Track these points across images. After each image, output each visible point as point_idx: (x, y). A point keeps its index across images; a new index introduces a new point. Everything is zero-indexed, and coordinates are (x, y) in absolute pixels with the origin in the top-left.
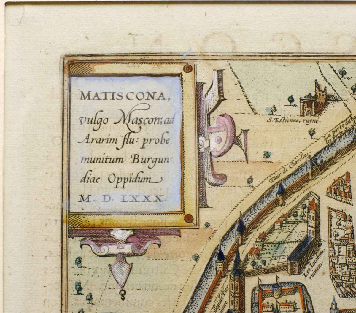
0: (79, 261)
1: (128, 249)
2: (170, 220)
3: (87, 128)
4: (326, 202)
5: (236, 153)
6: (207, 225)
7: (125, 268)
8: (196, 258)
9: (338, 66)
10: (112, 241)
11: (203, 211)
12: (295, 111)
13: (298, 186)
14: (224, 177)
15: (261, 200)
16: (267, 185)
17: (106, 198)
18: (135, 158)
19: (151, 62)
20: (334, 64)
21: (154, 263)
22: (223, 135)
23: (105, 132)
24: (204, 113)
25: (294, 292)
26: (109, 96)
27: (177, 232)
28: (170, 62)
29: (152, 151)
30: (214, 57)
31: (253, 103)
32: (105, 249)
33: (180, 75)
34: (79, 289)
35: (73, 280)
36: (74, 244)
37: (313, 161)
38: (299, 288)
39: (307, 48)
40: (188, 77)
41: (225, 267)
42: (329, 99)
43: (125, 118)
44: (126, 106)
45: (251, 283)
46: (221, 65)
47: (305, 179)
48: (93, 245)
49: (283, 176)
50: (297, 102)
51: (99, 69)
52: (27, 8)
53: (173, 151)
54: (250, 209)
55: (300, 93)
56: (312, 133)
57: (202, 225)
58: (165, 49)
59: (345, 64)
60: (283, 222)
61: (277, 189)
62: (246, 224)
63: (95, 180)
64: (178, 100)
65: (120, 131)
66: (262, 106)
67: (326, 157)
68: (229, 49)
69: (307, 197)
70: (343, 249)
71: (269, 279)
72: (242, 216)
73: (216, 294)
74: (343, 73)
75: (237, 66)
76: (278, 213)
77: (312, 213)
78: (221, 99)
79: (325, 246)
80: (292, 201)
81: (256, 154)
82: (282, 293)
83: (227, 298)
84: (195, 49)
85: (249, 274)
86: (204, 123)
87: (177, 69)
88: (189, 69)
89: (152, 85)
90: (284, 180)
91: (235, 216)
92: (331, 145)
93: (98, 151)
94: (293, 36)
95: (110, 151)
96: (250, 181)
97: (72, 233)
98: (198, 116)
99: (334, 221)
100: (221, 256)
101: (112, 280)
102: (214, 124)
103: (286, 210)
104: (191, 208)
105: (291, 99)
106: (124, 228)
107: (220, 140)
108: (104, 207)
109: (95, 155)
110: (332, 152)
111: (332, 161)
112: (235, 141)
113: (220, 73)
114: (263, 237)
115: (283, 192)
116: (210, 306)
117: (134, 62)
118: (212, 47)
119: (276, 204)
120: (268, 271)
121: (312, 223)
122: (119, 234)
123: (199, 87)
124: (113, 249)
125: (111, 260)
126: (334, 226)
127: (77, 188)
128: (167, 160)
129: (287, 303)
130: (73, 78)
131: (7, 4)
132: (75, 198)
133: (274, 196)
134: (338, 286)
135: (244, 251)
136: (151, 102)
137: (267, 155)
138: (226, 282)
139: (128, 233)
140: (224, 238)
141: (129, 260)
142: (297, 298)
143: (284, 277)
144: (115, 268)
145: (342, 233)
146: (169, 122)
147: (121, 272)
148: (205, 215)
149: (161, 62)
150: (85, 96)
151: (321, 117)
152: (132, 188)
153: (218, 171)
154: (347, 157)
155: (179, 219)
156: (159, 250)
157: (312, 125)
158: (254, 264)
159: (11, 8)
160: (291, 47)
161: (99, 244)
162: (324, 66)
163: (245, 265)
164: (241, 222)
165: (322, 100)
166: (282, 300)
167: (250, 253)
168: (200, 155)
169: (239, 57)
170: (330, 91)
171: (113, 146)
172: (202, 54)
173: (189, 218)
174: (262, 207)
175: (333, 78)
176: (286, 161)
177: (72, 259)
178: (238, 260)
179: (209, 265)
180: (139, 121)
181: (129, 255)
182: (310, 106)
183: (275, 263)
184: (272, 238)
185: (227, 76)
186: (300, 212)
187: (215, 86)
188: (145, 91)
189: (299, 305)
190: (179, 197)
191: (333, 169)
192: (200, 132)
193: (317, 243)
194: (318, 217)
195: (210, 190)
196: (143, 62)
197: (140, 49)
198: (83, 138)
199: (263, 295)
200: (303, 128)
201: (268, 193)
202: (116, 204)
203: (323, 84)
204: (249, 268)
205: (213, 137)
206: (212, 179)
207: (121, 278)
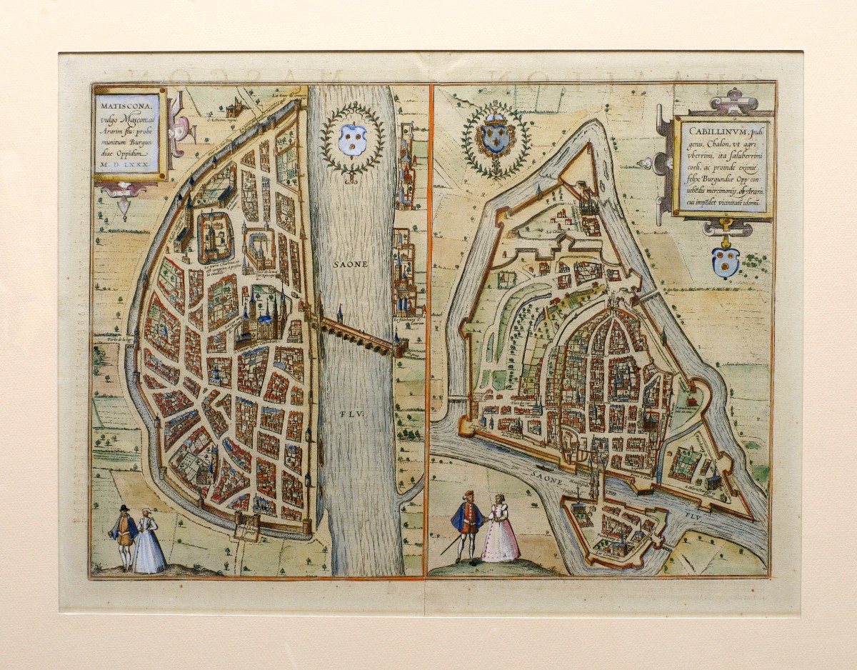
0: (100, 200)
1: (128, 193)
2: (151, 177)
3: (105, 125)
4: (240, 167)
5: (189, 139)
6: (173, 180)
7: (127, 204)
8: (166, 199)
9: (248, 89)
10: (120, 189)
11: (170, 172)
12: (224, 115)
13: (224, 157)
14: (182, 152)
15: (203, 165)
16: (207, 157)
17: (116, 164)
18: (132, 142)
19: (142, 87)
20: (246, 88)
21: (142, 201)
22: (182, 129)
23: (116, 126)
24: (171, 116)
25: (222, 217)
26: (118, 107)
27: (155, 183)
28: (153, 87)
29: (142, 138)
30: (177, 84)
31: (199, 110)
32: (115, 193)
33: (158, 94)
34: (101, 216)
35: (97, 210)
36: (98, 191)
37: (233, 143)
38: (224, 215)
39: (231, 78)
40: (162, 95)
41: (183, 204)
42: (243, 108)
43: (127, 119)
44: (127, 112)
45: (197, 213)
46: (181, 88)
47: (229, 154)
48: (108, 191)
49: (216, 152)
50: (224, 109)
51: (112, 91)
52: (71, 56)
53: (153, 137)
54: (197, 171)
55: (226, 104)
56: (233, 127)
57: (170, 180)
58: (149, 79)
59: (252, 88)
60: (215, 178)
61: (212, 159)
62: (195, 179)
63: (110, 154)
64: (157, 109)
65: (124, 126)
66: (204, 112)
67: (240, 141)
68: (186, 79)
69: (229, 164)
70: (250, 194)
71: (208, 210)
72: (193, 174)
73: (177, 219)
74: (252, 93)
75: (191, 89)
76: (213, 173)
77: (232, 173)
78: (181, 108)
79: (239, 192)
80: (221, 167)
81: (200, 140)
82: (214, 219)
83: (183, 221)
84: (167, 79)
85: (196, 207)
86: (171, 122)
87: (157, 90)
88: (163, 91)
89: (142, 100)
90: (216, 154)
91: (188, 175)
92: (244, 134)
93: (112, 138)
94: (223, 71)
95: (118, 138)
96: (197, 154)
97: (96, 184)
98: (168, 118)
99: (245, 177)
100: (180, 197)
101: (119, 212)
102: (177, 122)
103: (217, 171)
104: (164, 170)
105: (221, 108)
106: (125, 181)
107: (180, 132)
108: (115, 169)
109: (110, 140)
110: (244, 138)
111: (243, 144)
112: (189, 132)
113: (181, 93)
114: (204, 187)
115: (215, 161)
116: (174, 226)
117: (132, 86)
118: (176, 78)
119: (212, 168)
120: (207, 206)
121: (232, 179)
122: (123, 185)
123: (169, 101)
124: (120, 193)
125: (119, 199)
126: (245, 180)
127: (99, 159)
128: (150, 143)
129: (217, 224)
130: (97, 96)
131: (60, 53)
132: (98, 165)
133: (211, 163)
134: (246, 214)
135: (193, 194)
136: (141, 110)
137: (207, 140)
138: (183, 212)
139: (128, 184)
140: (182, 187)
141: (129, 199)
142: (223, 221)
143: (216, 209)
144: (121, 204)
145: (249, 185)
146: (152, 121)
147: (124, 206)
148: (172, 174)
149: (147, 87)
150: (104, 106)
151: (238, 118)
152: (131, 159)
153: (179, 149)
154: (252, 141)
155: (157, 176)
156: (145, 194)
157: (233, 123)
158: (199, 202)
159: (63, 57)
160: (221, 78)
161: (112, 190)
162: (241, 89)
163: (193, 203)
164: (192, 178)
165: (239, 108)
166: (215, 222)
167: (197, 196)
168: (169, 140)
169: (191, 84)
170: (243, 103)
171: (120, 135)
172: (171, 82)
173: (162, 176)
174: (204, 169)
175: (246, 96)
176: (218, 144)
177: (97, 199)
178: (190, 199)
179: (173, 203)
180: (134, 121)
181: (128, 197)
182: (231, 110)
183: (211, 201)
184: (209, 187)
185: (185, 95)
186: (225, 172)
187: (178, 101)
188: (138, 103)
189: (224, 225)
190: (157, 164)
191: (244, 148)
192: (169, 127)
193: (235, 190)
194: (235, 175)
195: (174, 160)
196: (137, 86)
197: (135, 79)
198: (103, 130)
199: (204, 219)
200: (228, 125)
201: (207, 162)
202: (122, 168)
203: (240, 99)
204: (196, 204)
205: (176, 130)
206: (176, 154)
207: (124, 210)
